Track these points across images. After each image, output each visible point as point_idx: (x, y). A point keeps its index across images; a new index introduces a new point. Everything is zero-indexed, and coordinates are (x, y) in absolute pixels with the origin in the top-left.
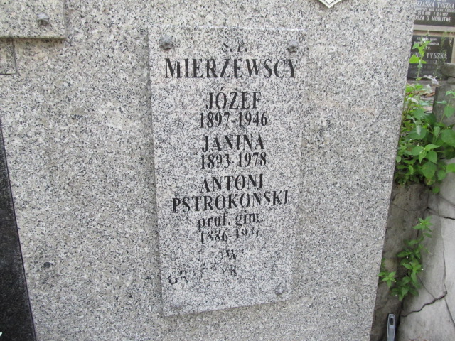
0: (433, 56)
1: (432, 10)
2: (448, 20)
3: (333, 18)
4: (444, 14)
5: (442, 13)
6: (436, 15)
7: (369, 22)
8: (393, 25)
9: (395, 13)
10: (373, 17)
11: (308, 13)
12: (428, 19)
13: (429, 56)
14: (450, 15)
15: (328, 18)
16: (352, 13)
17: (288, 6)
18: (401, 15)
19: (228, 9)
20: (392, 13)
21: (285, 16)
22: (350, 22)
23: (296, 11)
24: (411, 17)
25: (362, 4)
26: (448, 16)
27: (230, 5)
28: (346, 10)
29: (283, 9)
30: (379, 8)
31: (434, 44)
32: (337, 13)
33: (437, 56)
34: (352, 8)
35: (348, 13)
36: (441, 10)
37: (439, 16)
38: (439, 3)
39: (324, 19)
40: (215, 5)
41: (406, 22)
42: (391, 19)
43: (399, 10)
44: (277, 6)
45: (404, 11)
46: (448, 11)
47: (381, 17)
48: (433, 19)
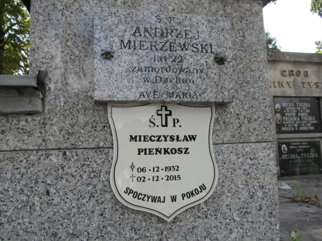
0: (307, 156)
1: (299, 122)
2: (312, 128)
3: (176, 230)
4: (308, 124)
5: (306, 124)
6: (302, 126)
7: (223, 227)
8: (254, 226)
9: (253, 213)
10: (228, 220)
11: (143, 230)
12: (297, 129)
13: (304, 156)
14: (313, 125)
15: (170, 231)
16: (200, 221)
17: (117, 225)
18: (262, 213)
19: (36, 238)
20: (250, 213)
21: (113, 236)
22: (199, 231)
23: (127, 229)
24: (274, 213)
25: (211, 209)
26: (312, 126)
27: (39, 233)
28: (192, 218)
29: (109, 229)
30: (233, 210)
31: (305, 147)
32: (181, 224)
33: (310, 155)
34: (200, 215)
35: (195, 221)
36: (306, 122)
37: (305, 126)
38: (302, 117)
39: (165, 233)
40: (18, 235)
41: (269, 219)
42: (250, 220)
43: (258, 208)
44: (101, 227)
45: (264, 208)
46: (311, 122)
47: (237, 219)
48: (301, 129)
